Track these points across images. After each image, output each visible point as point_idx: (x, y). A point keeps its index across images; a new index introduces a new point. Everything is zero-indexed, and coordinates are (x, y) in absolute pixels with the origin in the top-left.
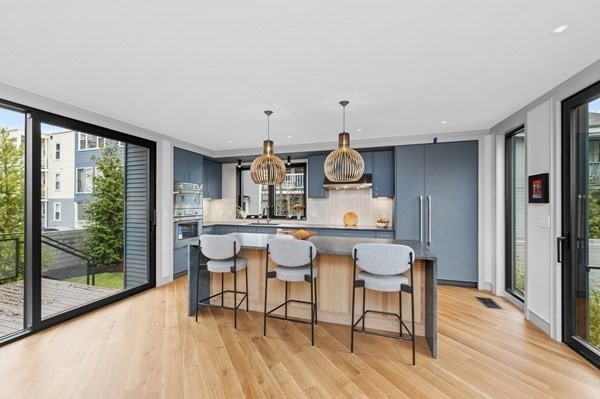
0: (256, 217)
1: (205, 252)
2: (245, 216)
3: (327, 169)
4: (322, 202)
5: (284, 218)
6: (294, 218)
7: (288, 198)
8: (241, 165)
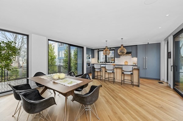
0: (102, 62)
1: (95, 67)
2: (100, 62)
3: (119, 51)
4: (119, 59)
5: (109, 62)
6: (112, 63)
7: (110, 58)
8: (99, 50)
